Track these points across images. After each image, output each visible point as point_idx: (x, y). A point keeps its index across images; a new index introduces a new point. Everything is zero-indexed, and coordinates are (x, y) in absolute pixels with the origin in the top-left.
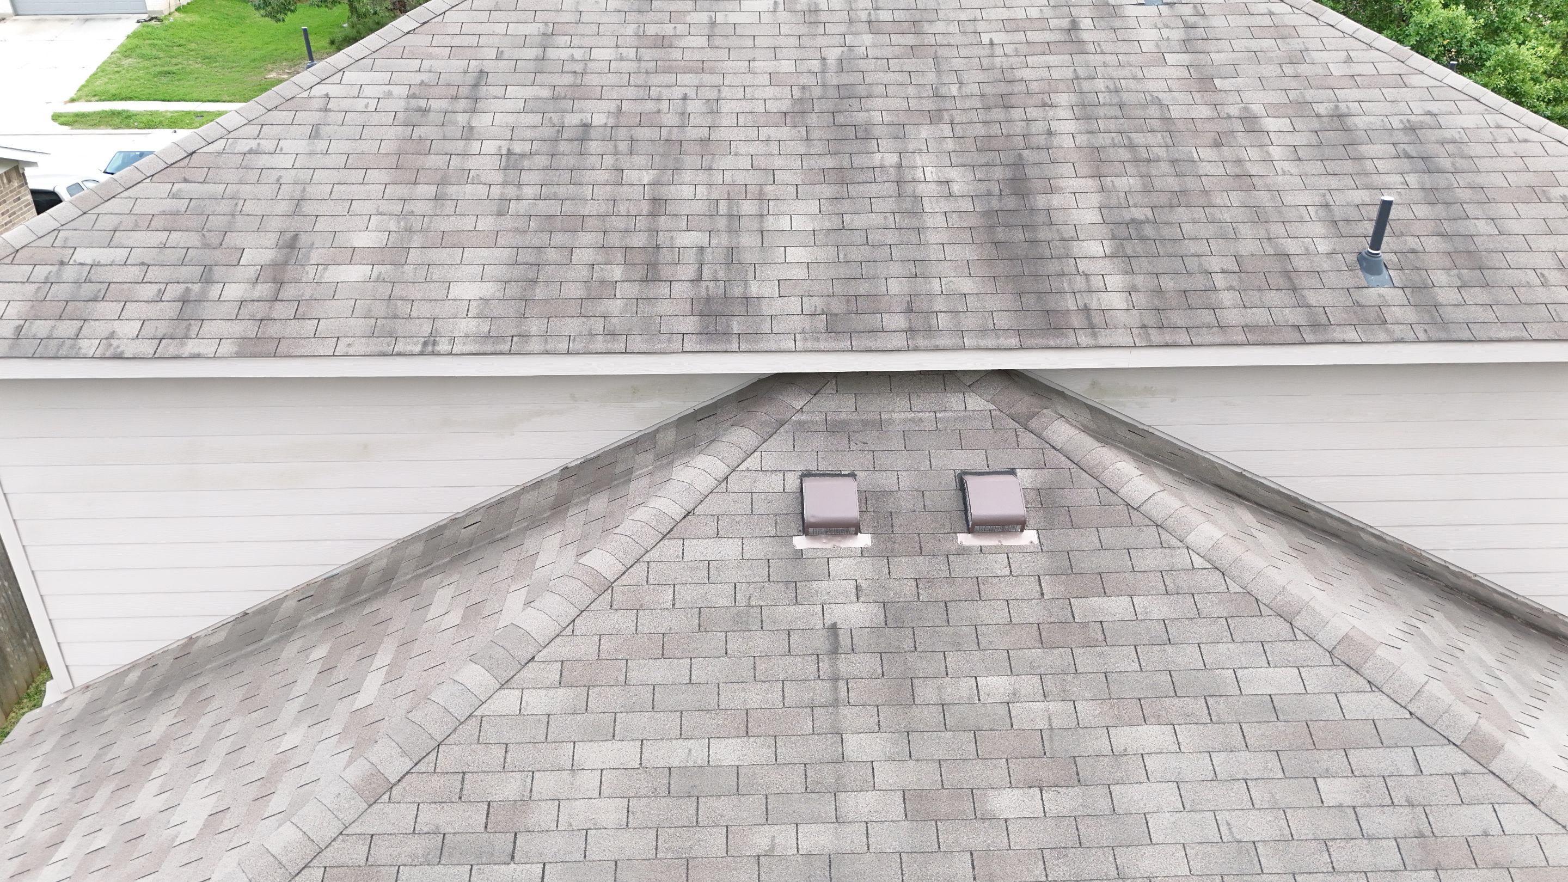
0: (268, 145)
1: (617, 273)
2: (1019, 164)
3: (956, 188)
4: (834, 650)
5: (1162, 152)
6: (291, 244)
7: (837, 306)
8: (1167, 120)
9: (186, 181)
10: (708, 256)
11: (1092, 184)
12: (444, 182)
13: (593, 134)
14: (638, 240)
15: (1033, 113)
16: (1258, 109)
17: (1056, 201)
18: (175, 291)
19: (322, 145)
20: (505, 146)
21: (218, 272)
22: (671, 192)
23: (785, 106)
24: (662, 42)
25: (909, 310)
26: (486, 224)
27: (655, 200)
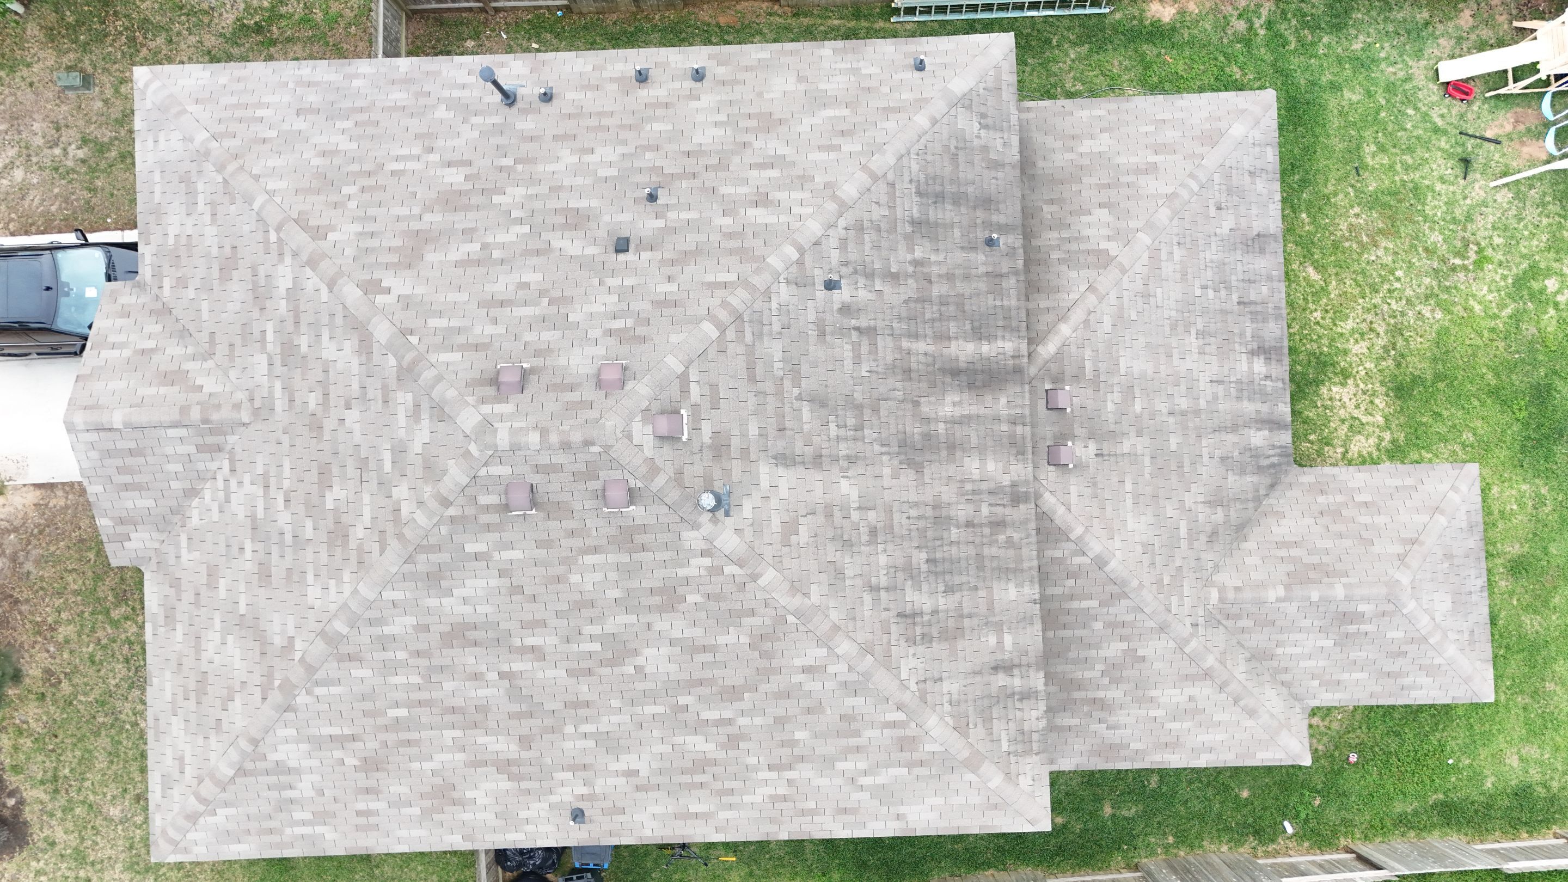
0: (946, 698)
1: (1001, 538)
2: (943, 370)
3: (957, 399)
4: (1102, 455)
5: (935, 308)
6: (996, 669)
7: (1014, 451)
8: (917, 300)
9: (968, 724)
10: (993, 502)
11: (953, 342)
12: (961, 616)
13: (932, 556)
14: (987, 531)
15: (913, 359)
16: (909, 257)
17: (962, 358)
18: (1018, 705)
19: (945, 675)
20: (940, 595)
21: (1009, 691)
22: (962, 520)
23: (911, 472)
24: (873, 532)
25: (1015, 423)
26: (982, 593)
27: (967, 526)
